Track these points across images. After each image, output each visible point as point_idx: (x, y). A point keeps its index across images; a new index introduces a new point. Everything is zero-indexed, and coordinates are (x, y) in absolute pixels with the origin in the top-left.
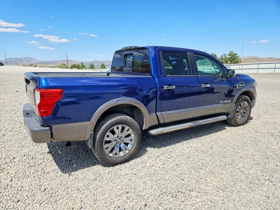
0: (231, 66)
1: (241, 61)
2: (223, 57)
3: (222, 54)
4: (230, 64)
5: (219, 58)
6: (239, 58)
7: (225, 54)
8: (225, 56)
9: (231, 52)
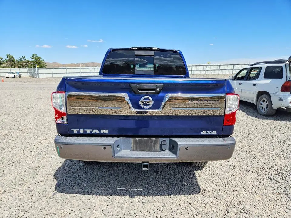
0: (39, 70)
1: (46, 66)
2: (23, 60)
3: (21, 57)
4: (38, 68)
5: (17, 60)
6: (44, 62)
7: (24, 56)
8: (24, 58)
9: (34, 55)
